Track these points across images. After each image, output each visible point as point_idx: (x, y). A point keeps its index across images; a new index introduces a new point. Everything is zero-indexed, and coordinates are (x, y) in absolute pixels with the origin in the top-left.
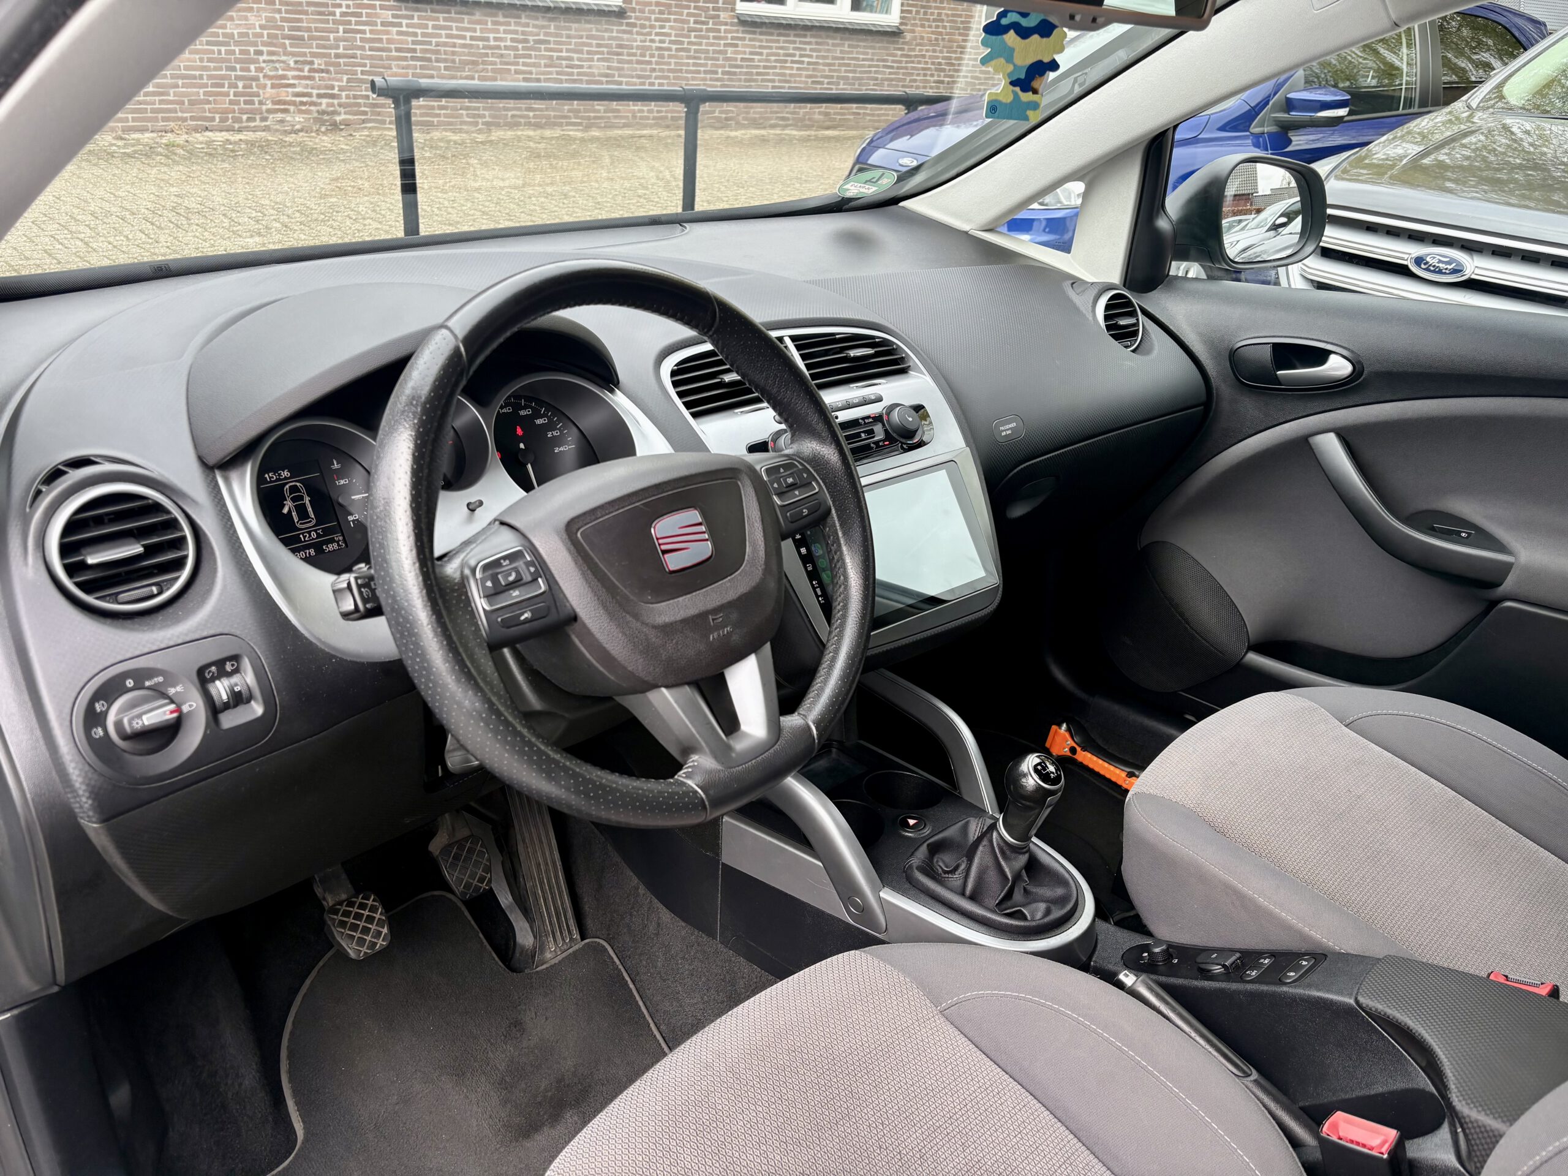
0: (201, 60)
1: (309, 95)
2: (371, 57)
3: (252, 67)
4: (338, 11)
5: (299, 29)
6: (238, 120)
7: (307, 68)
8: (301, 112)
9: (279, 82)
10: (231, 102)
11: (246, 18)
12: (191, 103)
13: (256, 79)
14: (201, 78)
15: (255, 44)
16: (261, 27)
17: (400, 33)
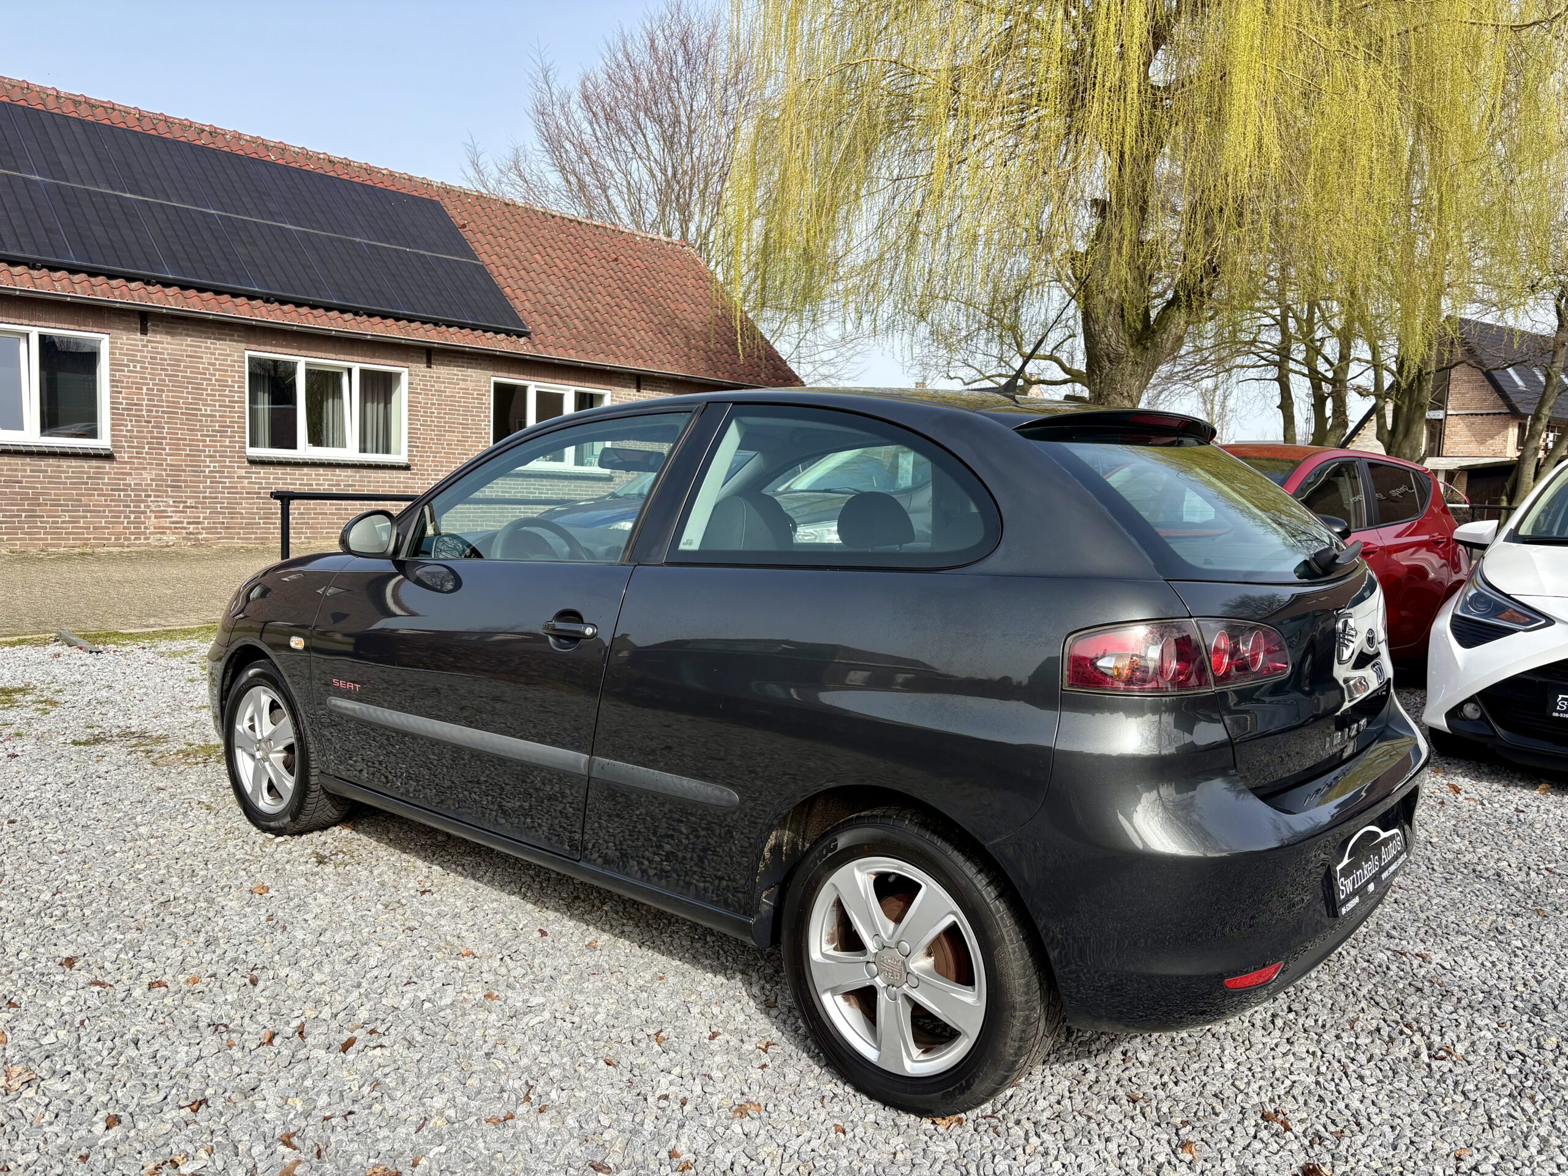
0: (106, 500)
1: (182, 522)
2: (229, 498)
3: (142, 505)
4: (207, 470)
5: (178, 481)
6: (125, 539)
7: (182, 505)
8: (174, 533)
9: (160, 514)
10: (124, 528)
11: (141, 474)
12: (94, 528)
13: (144, 512)
14: (104, 511)
15: (146, 491)
16: (152, 480)
17: (249, 483)
